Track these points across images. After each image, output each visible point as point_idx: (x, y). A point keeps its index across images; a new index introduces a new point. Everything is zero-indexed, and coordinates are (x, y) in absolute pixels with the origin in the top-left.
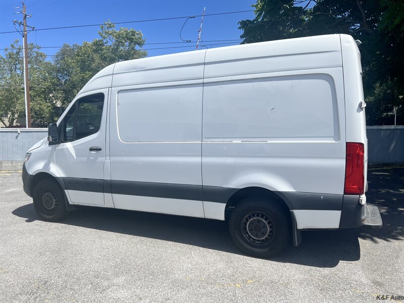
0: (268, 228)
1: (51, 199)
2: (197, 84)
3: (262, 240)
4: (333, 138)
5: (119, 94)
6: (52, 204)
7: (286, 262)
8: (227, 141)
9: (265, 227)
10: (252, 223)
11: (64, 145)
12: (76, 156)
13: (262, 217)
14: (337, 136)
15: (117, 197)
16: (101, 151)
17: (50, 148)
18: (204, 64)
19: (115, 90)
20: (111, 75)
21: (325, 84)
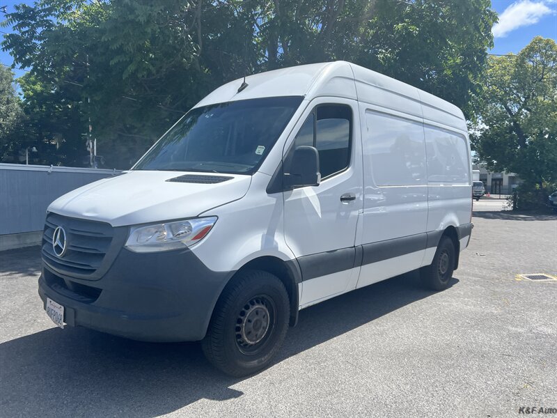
4: (468, 183)
11: (300, 193)
16: (354, 201)
18: (421, 102)
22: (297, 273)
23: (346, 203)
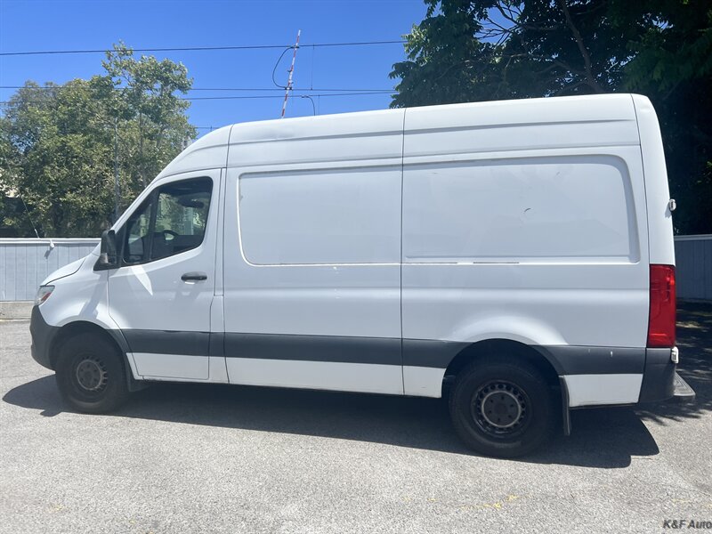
0: (519, 406)
1: (96, 371)
2: (392, 166)
3: (508, 428)
4: (627, 258)
5: (242, 180)
6: (96, 381)
7: (549, 462)
8: (447, 262)
9: (514, 405)
10: (490, 400)
11: (127, 270)
12: (153, 290)
13: (508, 389)
14: (635, 254)
15: (234, 362)
16: (206, 281)
17: (97, 276)
18: (404, 132)
19: (234, 173)
20: (226, 145)
21: (612, 172)
22: (123, 344)
23: (190, 283)
